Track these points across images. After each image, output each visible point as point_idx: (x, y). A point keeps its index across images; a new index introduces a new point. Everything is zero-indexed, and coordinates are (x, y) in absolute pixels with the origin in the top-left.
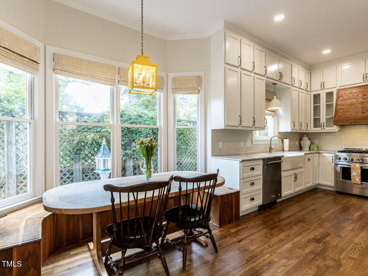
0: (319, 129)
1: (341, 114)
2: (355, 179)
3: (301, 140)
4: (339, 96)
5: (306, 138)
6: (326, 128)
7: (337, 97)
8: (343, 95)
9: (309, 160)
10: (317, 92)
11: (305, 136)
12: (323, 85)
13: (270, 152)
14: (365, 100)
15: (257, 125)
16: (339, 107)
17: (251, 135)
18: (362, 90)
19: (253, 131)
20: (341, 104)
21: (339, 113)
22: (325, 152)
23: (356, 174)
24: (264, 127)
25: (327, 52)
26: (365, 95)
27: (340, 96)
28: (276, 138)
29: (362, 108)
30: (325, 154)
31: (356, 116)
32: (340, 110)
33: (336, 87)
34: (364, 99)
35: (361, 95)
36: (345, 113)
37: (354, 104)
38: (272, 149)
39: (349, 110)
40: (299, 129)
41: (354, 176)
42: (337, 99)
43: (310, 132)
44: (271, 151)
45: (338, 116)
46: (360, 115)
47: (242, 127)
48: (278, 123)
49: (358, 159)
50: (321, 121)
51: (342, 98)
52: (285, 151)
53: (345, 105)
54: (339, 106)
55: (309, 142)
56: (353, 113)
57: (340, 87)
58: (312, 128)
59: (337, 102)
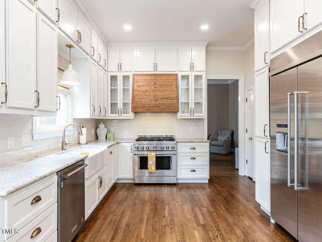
0: (117, 115)
1: (137, 101)
2: (151, 168)
3: (97, 127)
4: (134, 81)
5: (102, 126)
6: (123, 115)
7: (133, 82)
8: (138, 81)
9: (111, 153)
10: (114, 73)
11: (102, 123)
12: (120, 67)
13: (62, 150)
14: (156, 89)
15: (42, 106)
16: (136, 93)
17: (30, 124)
18: (153, 78)
19: (34, 117)
20: (137, 90)
21: (136, 99)
22: (124, 142)
23: (152, 163)
24: (55, 110)
25: (128, 27)
26: (155, 84)
27: (136, 82)
28: (70, 128)
29: (155, 96)
30: (124, 144)
31: (150, 103)
32: (137, 96)
33: (131, 71)
34: (155, 87)
35: (152, 83)
36: (141, 100)
37: (148, 91)
38: (66, 144)
39: (144, 97)
40: (98, 115)
41: (151, 165)
42: (133, 85)
43: (107, 118)
44: (64, 147)
45: (135, 102)
46: (153, 102)
47: (10, 108)
48: (73, 106)
49: (154, 148)
50: (119, 107)
51: (137, 84)
52: (81, 144)
53: (140, 91)
54: (135, 91)
55: (105, 130)
56: (148, 100)
57: (135, 71)
58: (110, 114)
59: (133, 87)
